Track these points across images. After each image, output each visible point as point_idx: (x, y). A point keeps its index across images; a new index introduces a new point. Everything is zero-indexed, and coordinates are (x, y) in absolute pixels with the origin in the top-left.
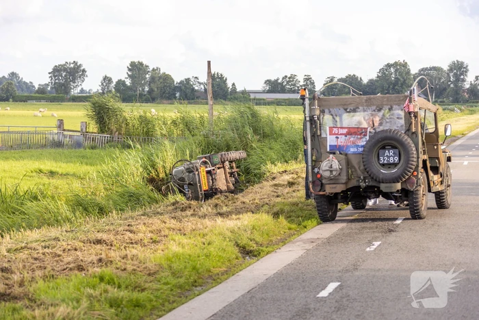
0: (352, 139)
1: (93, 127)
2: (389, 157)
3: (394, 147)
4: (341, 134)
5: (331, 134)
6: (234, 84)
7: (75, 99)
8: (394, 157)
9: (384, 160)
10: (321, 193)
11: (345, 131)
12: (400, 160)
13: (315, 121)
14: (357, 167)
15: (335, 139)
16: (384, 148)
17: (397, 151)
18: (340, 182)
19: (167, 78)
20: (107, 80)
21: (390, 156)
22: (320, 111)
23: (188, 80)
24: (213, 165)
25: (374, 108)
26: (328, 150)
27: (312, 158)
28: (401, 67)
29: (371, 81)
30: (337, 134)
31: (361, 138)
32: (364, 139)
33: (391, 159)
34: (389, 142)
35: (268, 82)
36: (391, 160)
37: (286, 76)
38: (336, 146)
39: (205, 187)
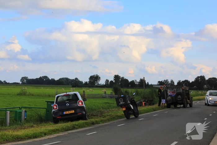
3: (180, 95)
6: (148, 82)
14: (174, 99)
16: (178, 95)
18: (171, 101)
19: (127, 80)
23: (133, 81)
28: (202, 78)
29: (193, 82)
32: (175, 94)
35: (159, 82)
37: (165, 80)
38: (170, 95)
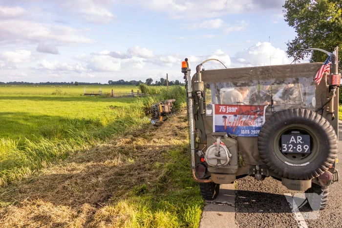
0: (244, 119)
1: (140, 92)
2: (295, 145)
3: (303, 133)
4: (230, 113)
5: (217, 112)
7: (151, 85)
8: (302, 145)
9: (288, 148)
10: (206, 181)
11: (234, 109)
12: (311, 148)
13: (198, 97)
14: (250, 153)
15: (222, 119)
16: (288, 132)
17: (307, 137)
18: (230, 172)
20: (157, 82)
21: (297, 144)
22: (204, 85)
24: (164, 104)
25: (273, 81)
26: (214, 131)
27: (195, 139)
30: (225, 113)
31: (255, 119)
32: (259, 120)
33: (299, 147)
34: (297, 125)
36: (299, 149)
38: (223, 127)
39: (161, 111)
